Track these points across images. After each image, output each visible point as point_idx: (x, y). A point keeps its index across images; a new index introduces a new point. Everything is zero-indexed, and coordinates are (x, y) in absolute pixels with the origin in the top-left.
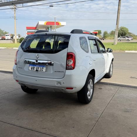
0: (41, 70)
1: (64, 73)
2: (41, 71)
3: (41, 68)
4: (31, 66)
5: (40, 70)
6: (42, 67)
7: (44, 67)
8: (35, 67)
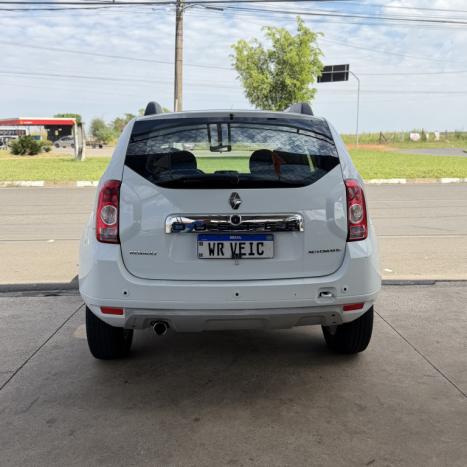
0: (255, 251)
1: (341, 254)
2: (256, 255)
3: (251, 244)
4: (206, 243)
5: (251, 254)
6: (255, 243)
7: (265, 240)
8: (227, 244)
